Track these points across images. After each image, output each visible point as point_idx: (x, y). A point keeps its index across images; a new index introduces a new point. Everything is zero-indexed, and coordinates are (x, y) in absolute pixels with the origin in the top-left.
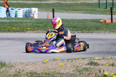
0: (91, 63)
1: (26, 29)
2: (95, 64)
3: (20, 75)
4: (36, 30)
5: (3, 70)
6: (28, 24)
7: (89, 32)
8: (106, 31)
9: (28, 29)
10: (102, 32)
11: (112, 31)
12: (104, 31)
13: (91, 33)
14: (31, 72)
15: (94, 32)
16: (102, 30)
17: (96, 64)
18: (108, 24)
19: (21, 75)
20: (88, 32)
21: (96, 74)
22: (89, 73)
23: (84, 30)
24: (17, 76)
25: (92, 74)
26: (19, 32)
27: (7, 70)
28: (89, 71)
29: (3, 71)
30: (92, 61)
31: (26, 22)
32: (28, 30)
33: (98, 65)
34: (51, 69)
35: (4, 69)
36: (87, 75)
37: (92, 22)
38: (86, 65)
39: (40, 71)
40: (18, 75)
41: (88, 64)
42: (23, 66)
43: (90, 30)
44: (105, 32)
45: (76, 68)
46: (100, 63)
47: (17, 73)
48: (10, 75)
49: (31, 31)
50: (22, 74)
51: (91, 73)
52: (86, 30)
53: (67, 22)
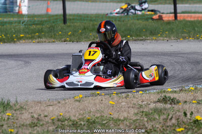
0: (164, 98)
1: (16, 36)
2: (170, 101)
3: (41, 124)
4: (36, 39)
5: (8, 116)
6: (16, 26)
7: (138, 40)
8: (170, 37)
9: (21, 36)
10: (162, 38)
11: (181, 36)
12: (166, 37)
13: (142, 42)
14: (60, 118)
15: (147, 40)
16: (161, 36)
17: (173, 101)
18: (169, 23)
19: (43, 125)
20: (135, 40)
21: (178, 119)
22: (165, 117)
23: (129, 36)
24: (36, 126)
25: (171, 119)
26: (4, 42)
27: (15, 115)
28: (164, 113)
29: (8, 119)
30: (165, 96)
31: (10, 23)
32: (21, 38)
33: (178, 102)
34: (94, 112)
35: (10, 114)
36: (161, 121)
37: (138, 19)
38: (155, 102)
39: (75, 116)
40: (38, 125)
41: (158, 101)
42: (43, 108)
43: (140, 36)
44: (167, 39)
45: (139, 108)
46: (180, 99)
47: (36, 121)
48: (23, 125)
49: (26, 41)
50: (45, 123)
51: (170, 117)
52: (131, 36)
53: (91, 20)
